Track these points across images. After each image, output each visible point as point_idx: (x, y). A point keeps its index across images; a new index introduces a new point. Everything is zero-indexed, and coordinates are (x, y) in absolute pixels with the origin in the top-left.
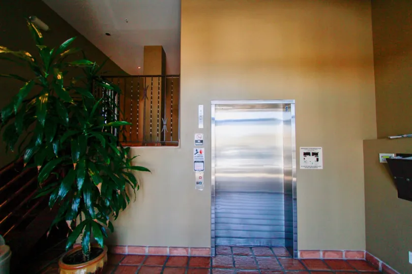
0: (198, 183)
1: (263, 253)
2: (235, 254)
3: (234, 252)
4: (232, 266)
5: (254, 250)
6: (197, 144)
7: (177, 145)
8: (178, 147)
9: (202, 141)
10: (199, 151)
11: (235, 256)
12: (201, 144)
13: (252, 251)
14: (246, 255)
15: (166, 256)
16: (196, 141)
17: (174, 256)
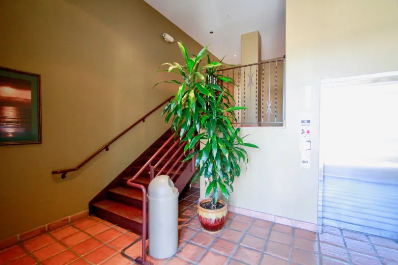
0: (303, 162)
1: (384, 244)
2: (345, 237)
3: (344, 235)
4: (343, 245)
5: (372, 239)
6: (303, 124)
7: (281, 125)
8: (283, 127)
9: (309, 122)
10: (305, 131)
11: (345, 238)
12: (308, 124)
13: (369, 239)
14: (361, 241)
15: (272, 222)
16: (303, 122)
17: (279, 224)
